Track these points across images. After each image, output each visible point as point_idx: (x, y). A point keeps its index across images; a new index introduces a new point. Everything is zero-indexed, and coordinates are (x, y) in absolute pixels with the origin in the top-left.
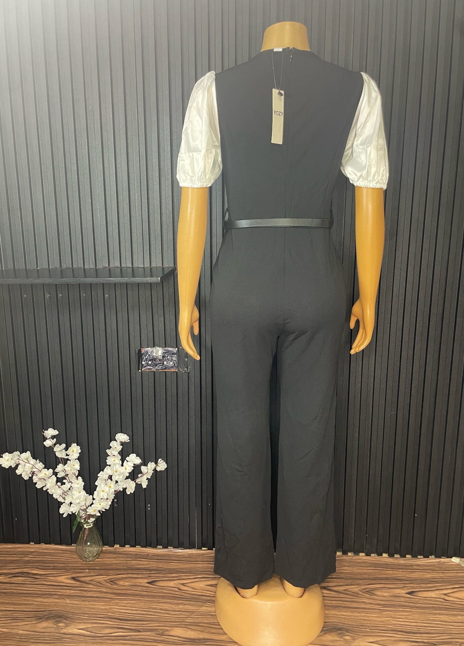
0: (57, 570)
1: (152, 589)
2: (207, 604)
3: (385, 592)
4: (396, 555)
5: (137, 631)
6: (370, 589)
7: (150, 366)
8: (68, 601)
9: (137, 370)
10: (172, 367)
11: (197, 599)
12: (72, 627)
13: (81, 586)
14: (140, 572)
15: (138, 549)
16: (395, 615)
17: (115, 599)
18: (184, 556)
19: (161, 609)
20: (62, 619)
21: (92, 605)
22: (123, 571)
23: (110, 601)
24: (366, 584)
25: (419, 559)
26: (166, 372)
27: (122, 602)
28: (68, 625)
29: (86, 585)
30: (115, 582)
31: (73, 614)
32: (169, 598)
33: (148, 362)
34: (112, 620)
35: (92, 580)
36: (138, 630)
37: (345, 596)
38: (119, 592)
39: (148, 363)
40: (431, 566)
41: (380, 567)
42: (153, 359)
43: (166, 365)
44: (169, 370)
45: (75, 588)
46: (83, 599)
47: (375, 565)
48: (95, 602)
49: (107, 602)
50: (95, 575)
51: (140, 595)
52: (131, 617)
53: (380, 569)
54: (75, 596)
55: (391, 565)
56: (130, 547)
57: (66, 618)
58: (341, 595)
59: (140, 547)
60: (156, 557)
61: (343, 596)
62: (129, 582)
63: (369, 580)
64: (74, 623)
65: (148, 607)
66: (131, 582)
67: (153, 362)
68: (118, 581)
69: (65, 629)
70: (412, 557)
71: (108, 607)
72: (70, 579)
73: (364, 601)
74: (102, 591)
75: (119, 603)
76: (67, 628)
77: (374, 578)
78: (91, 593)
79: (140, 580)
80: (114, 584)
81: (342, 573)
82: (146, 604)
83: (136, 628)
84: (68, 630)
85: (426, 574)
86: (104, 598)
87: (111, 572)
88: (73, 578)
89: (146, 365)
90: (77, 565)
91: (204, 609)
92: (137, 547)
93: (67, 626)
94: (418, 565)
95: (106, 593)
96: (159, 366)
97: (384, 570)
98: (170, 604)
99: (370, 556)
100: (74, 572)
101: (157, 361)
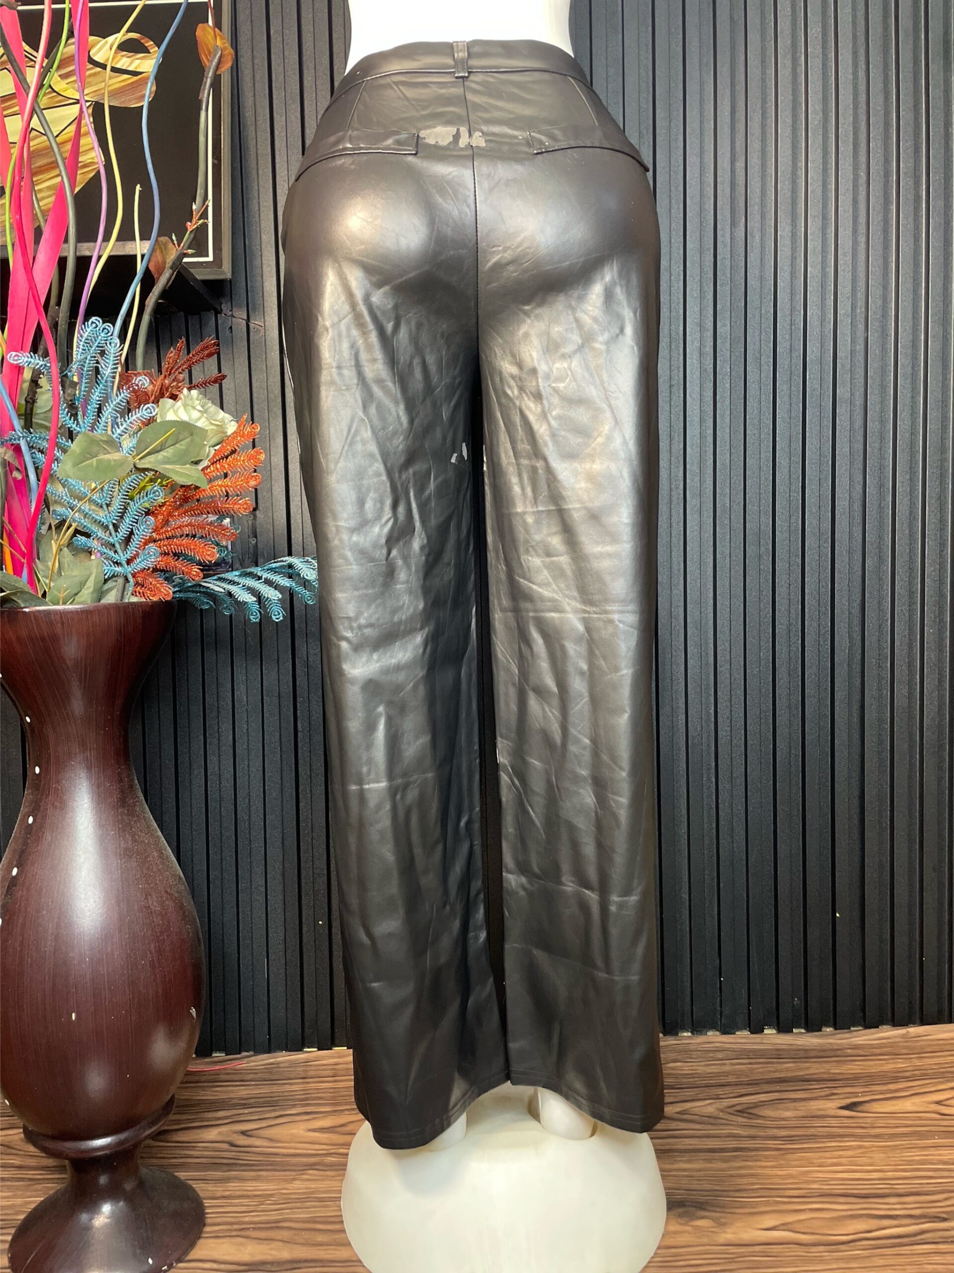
3: (788, 1109)
4: (797, 1029)
6: (747, 1105)
24: (733, 1095)
25: (855, 1033)
40: (887, 1045)
55: (788, 1049)
61: (676, 1126)
63: (741, 1087)
70: (836, 1029)
77: (751, 1082)
85: (880, 1064)
94: (856, 1047)
97: (774, 1063)
99: (735, 1034)
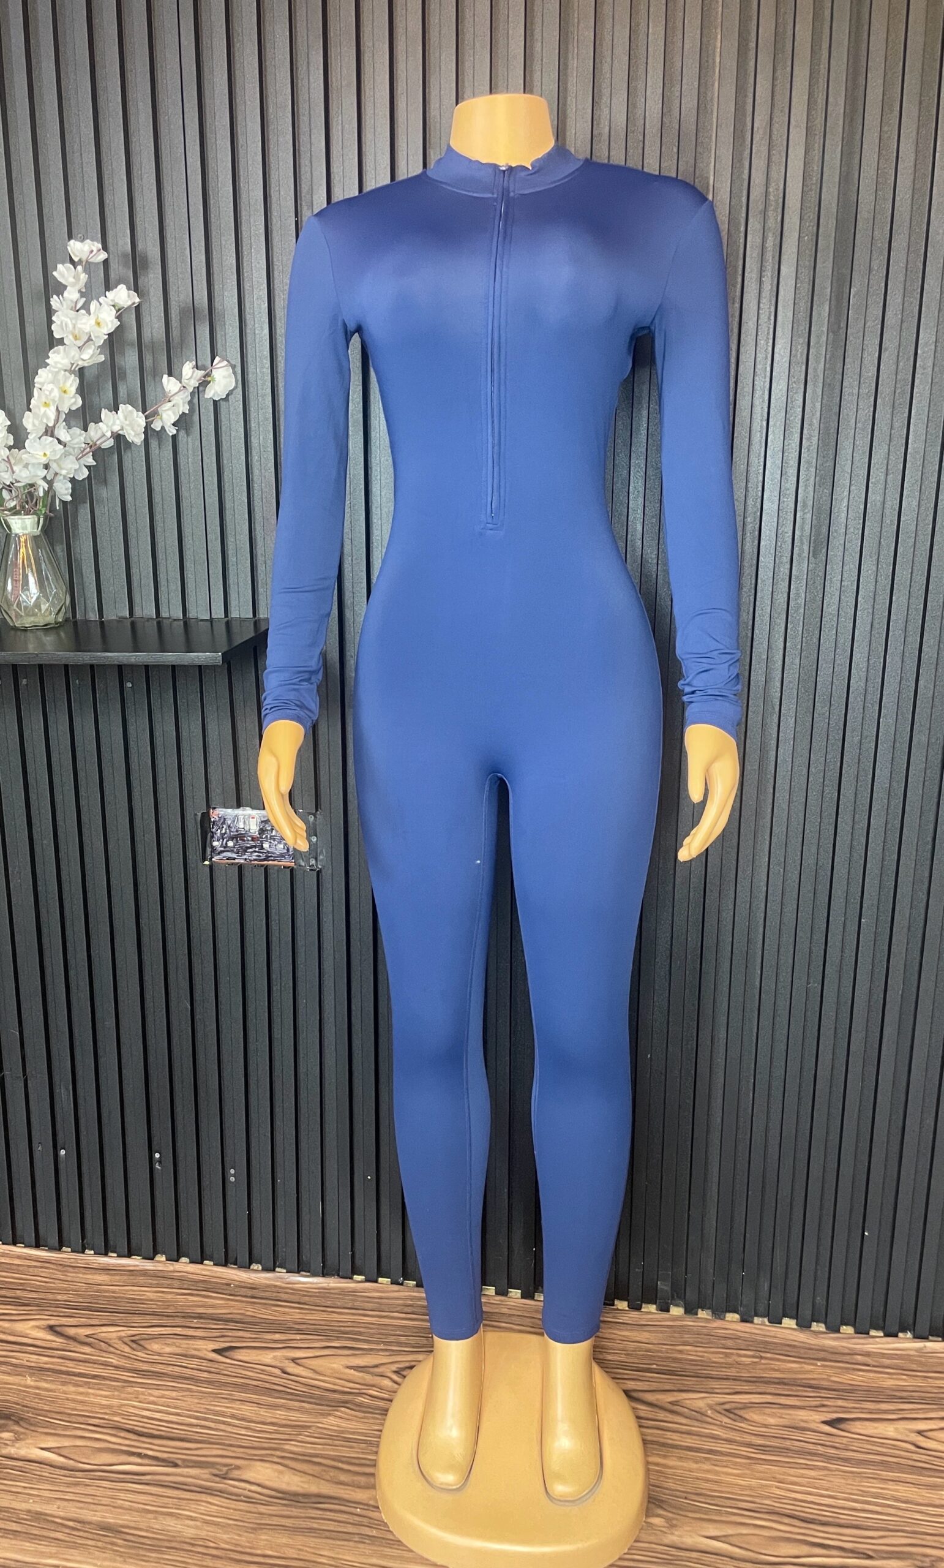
0: (20, 1306)
1: (222, 1368)
2: (341, 1412)
3: (773, 1416)
4: (817, 1326)
5: (171, 1464)
6: (737, 1404)
7: (232, 851)
8: (29, 1381)
9: (199, 861)
10: (282, 856)
11: (321, 1398)
12: (31, 1444)
13: (68, 1348)
14: (202, 1323)
15: (208, 1270)
16: (785, 1474)
17: (134, 1385)
18: (306, 1292)
19: (233, 1417)
20: (10, 1423)
21: (81, 1394)
22: (165, 1318)
23: (123, 1387)
24: (728, 1391)
25: (871, 1340)
26: (266, 869)
27: (150, 1391)
28: (21, 1437)
29: (79, 1346)
30: (142, 1342)
31: (37, 1412)
32: (256, 1390)
33: (227, 841)
34: (119, 1434)
35: (93, 1334)
36: (173, 1463)
37: (670, 1416)
38: (145, 1367)
39: (226, 844)
40: (900, 1357)
41: (772, 1351)
42: (239, 837)
43: (268, 852)
44: (276, 863)
45: (49, 1353)
46: (65, 1378)
47: (762, 1347)
48: (90, 1388)
49: (115, 1388)
50: (101, 1323)
51: (193, 1379)
52: (164, 1430)
53: (769, 1355)
54: (48, 1370)
55: (800, 1347)
56: (192, 1262)
57: (19, 1420)
58: (662, 1415)
59: (212, 1263)
60: (243, 1291)
61: (667, 1417)
62: (173, 1344)
63: (738, 1383)
64: (35, 1433)
65: (205, 1408)
66: (177, 1347)
67: (237, 842)
68: (148, 1341)
69: (13, 1446)
70: (856, 1332)
71: (115, 1402)
72: (43, 1329)
73: (716, 1435)
74: (109, 1362)
75: (143, 1394)
76: (17, 1445)
77: (750, 1379)
78: (85, 1366)
79: (200, 1344)
80: (140, 1348)
81: (675, 1360)
82: (201, 1402)
83: (169, 1458)
84: (18, 1448)
85: (882, 1377)
86: (111, 1380)
87: (137, 1318)
88: (51, 1328)
89: (222, 849)
90: (65, 1297)
91: (332, 1422)
92: (205, 1265)
93: (17, 1440)
94: (868, 1354)
95: (117, 1367)
96: (252, 852)
97: (778, 1360)
98: (256, 1405)
99: (752, 1322)
100: (55, 1314)
101: (248, 840)
